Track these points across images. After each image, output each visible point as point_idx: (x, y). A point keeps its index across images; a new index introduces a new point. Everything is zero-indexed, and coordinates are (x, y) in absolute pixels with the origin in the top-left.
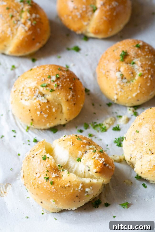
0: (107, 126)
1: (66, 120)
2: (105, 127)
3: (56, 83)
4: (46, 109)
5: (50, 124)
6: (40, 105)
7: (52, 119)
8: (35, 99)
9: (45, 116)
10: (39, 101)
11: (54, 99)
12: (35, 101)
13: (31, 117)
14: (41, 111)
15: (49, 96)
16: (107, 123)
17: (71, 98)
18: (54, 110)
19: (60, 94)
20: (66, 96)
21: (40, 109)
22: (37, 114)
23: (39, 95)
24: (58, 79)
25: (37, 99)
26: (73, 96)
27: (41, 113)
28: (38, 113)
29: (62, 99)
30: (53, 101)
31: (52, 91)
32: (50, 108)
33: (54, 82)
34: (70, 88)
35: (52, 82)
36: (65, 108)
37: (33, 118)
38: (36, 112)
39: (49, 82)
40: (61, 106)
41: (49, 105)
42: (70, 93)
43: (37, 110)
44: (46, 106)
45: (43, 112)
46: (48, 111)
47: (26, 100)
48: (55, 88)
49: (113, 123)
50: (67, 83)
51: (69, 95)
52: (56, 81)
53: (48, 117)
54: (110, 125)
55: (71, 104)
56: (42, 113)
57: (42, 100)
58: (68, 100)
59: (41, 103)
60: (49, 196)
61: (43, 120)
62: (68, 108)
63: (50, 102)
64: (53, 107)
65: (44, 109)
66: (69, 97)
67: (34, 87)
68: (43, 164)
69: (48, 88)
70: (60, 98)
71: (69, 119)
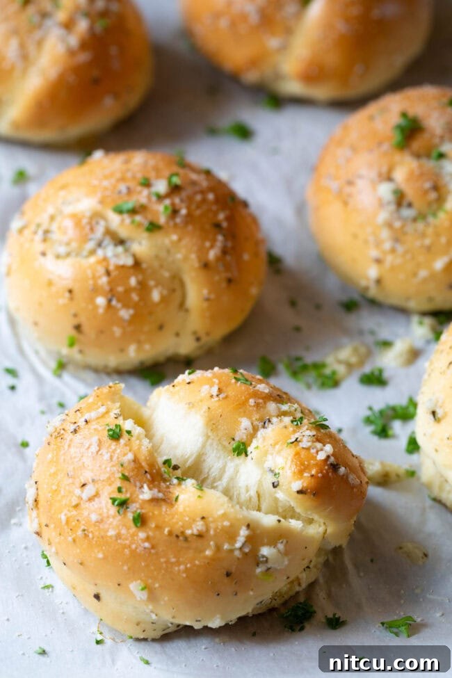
0: (341, 369)
1: (198, 339)
2: (334, 373)
3: (167, 202)
4: (128, 291)
5: (139, 349)
6: (108, 273)
7: (146, 328)
8: (93, 252)
9: (125, 314)
10: (105, 259)
11: (157, 257)
12: (92, 260)
13: (75, 315)
14: (111, 294)
15: (143, 246)
16: (340, 362)
17: (218, 259)
18: (156, 296)
19: (180, 240)
20: (202, 252)
21: (107, 288)
22: (96, 307)
23: (107, 241)
24: (175, 189)
25: (100, 253)
26: (225, 252)
27: (110, 301)
28: (101, 301)
29: (186, 258)
30: (156, 264)
31: (153, 227)
32: (143, 288)
33: (160, 198)
34: (217, 226)
35: (154, 199)
36: (196, 293)
37: (83, 319)
38: (92, 300)
39: (142, 197)
40: (182, 285)
41: (140, 277)
42: (214, 241)
43: (96, 291)
44: (128, 278)
45: (119, 300)
46: (135, 297)
47: (58, 257)
48: (162, 220)
49: (361, 362)
50: (205, 207)
51: (212, 247)
52: (168, 195)
53: (134, 318)
54: (350, 367)
55: (217, 278)
56: (114, 302)
57: (116, 256)
58: (206, 266)
59: (111, 268)
60: (125, 568)
61: (117, 331)
62: (205, 292)
63: (144, 266)
64: (152, 283)
65: (120, 289)
66: (212, 255)
67: (88, 214)
68: (109, 454)
69: (138, 218)
70: (179, 256)
71: (208, 334)
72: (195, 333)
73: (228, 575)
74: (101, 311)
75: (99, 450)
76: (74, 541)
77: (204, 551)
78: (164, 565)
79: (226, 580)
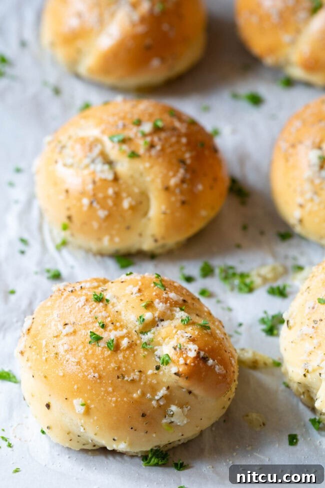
0: (258, 281)
1: (156, 241)
2: (252, 282)
3: (148, 139)
4: (106, 197)
5: (111, 240)
6: (94, 182)
7: (117, 226)
8: (87, 166)
9: (102, 213)
10: (94, 173)
11: (132, 177)
12: (86, 172)
13: (68, 209)
14: (94, 198)
15: (124, 166)
16: (259, 275)
17: (177, 186)
18: (126, 204)
19: (151, 167)
20: (166, 178)
21: (91, 193)
22: (82, 206)
23: (100, 160)
24: (157, 130)
25: (92, 167)
26: (183, 181)
27: (91, 203)
28: (86, 201)
29: (153, 181)
30: (130, 182)
31: (134, 155)
32: (117, 196)
33: (144, 135)
34: (182, 162)
35: (140, 135)
36: (157, 208)
37: (73, 213)
38: (80, 200)
39: (132, 132)
40: (148, 199)
41: (116, 189)
42: (177, 171)
43: (83, 193)
44: (107, 189)
45: (98, 203)
46: (110, 203)
47: (65, 165)
48: (141, 151)
49: (276, 279)
50: (176, 148)
51: (174, 176)
52: (151, 134)
53: (108, 217)
54: (265, 280)
55: (173, 199)
56: (95, 204)
57: (102, 171)
58: (167, 189)
59: (97, 179)
60: (76, 387)
61: (95, 225)
62: (163, 208)
63: (121, 181)
64: (124, 195)
65: (100, 195)
66: (173, 182)
67: (91, 139)
68: (90, 309)
69: (125, 147)
70: (148, 179)
71: (163, 238)
72: (153, 236)
73: (143, 415)
74: (85, 208)
75: (84, 305)
76: (46, 360)
77: (132, 393)
78: (103, 393)
79: (141, 419)
